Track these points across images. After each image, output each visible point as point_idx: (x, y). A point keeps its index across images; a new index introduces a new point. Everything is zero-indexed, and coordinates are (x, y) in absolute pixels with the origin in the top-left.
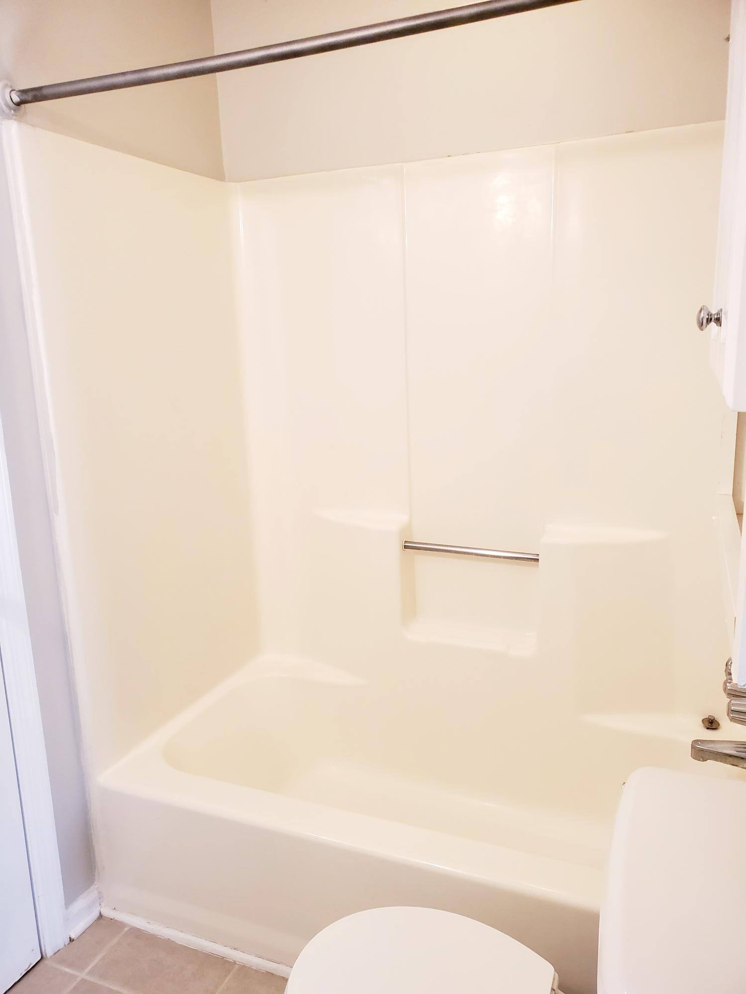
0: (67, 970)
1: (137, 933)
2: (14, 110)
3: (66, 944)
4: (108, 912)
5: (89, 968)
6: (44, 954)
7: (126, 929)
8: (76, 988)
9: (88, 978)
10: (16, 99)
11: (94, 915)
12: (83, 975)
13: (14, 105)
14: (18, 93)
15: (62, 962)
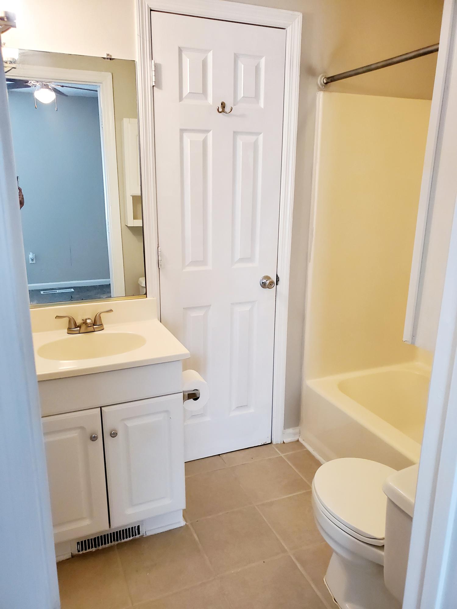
0: (277, 450)
1: (308, 453)
2: (325, 86)
3: (282, 443)
4: (300, 440)
5: (286, 454)
6: (272, 442)
7: (305, 449)
8: (277, 457)
9: (283, 456)
10: (325, 81)
11: (295, 439)
12: (282, 455)
13: (324, 84)
14: (327, 79)
15: (277, 447)
